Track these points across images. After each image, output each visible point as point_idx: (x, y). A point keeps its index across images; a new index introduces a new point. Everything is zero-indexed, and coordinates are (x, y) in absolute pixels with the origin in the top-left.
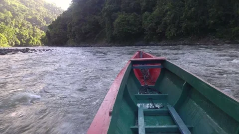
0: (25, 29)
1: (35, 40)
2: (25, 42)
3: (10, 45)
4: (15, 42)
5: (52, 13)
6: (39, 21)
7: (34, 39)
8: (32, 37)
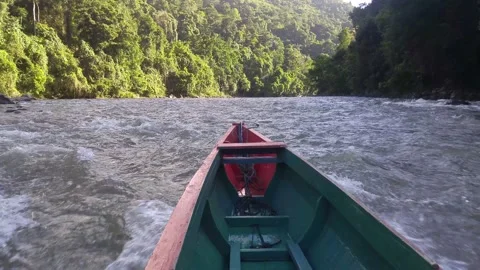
0: (265, 50)
1: (289, 78)
2: (262, 84)
3: (226, 92)
4: (240, 84)
5: (330, 16)
6: (300, 33)
7: (287, 75)
8: (282, 71)
